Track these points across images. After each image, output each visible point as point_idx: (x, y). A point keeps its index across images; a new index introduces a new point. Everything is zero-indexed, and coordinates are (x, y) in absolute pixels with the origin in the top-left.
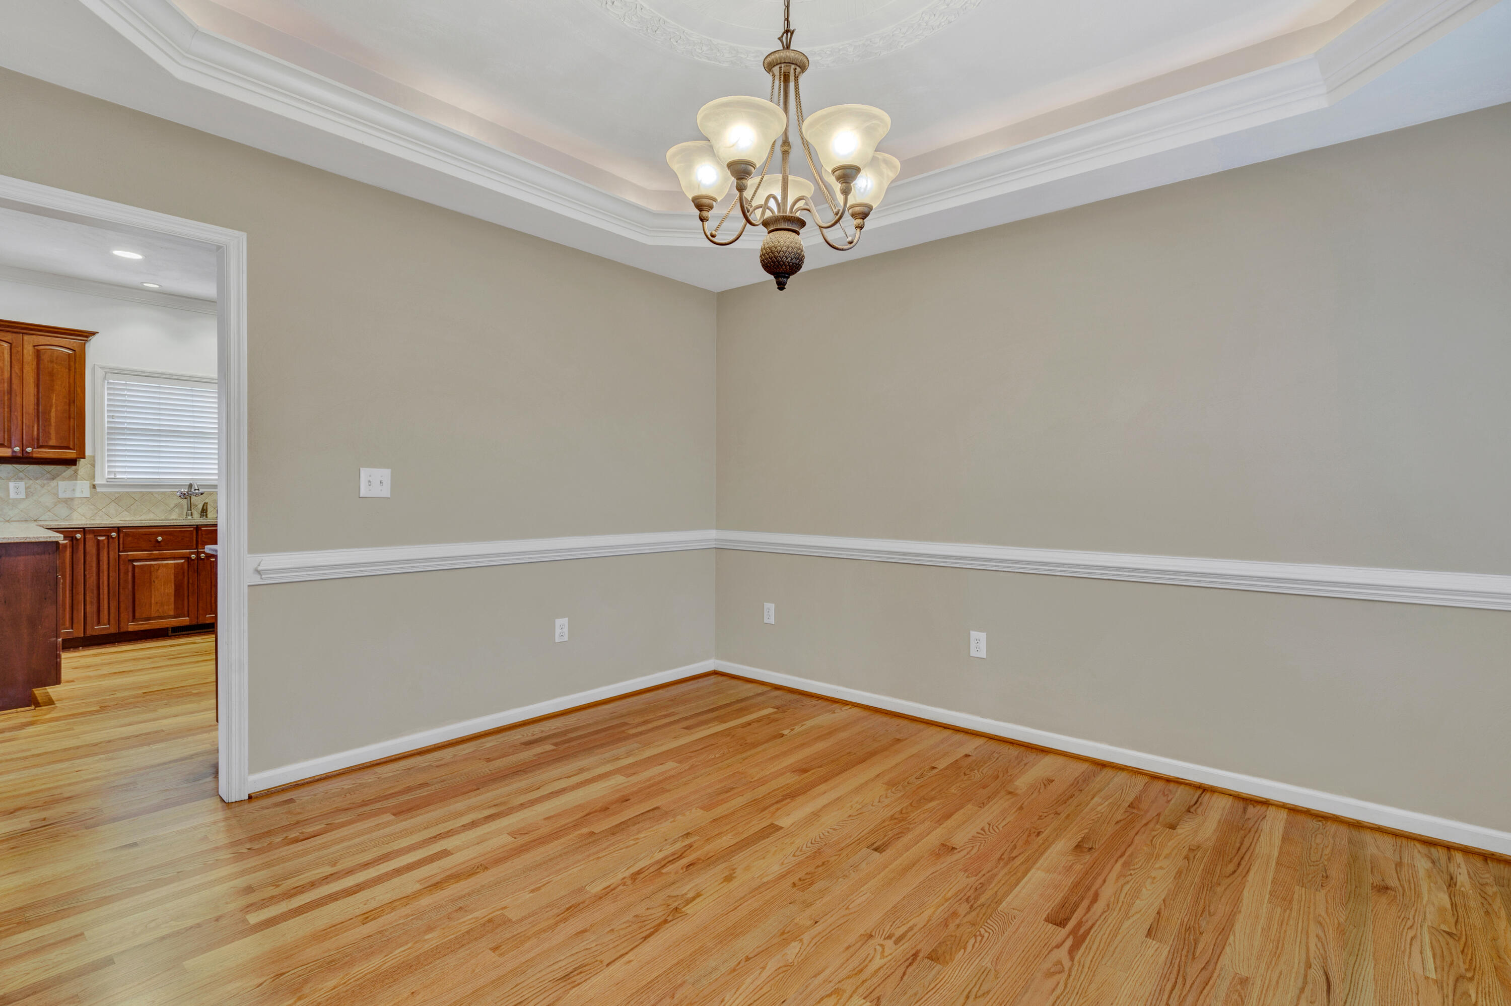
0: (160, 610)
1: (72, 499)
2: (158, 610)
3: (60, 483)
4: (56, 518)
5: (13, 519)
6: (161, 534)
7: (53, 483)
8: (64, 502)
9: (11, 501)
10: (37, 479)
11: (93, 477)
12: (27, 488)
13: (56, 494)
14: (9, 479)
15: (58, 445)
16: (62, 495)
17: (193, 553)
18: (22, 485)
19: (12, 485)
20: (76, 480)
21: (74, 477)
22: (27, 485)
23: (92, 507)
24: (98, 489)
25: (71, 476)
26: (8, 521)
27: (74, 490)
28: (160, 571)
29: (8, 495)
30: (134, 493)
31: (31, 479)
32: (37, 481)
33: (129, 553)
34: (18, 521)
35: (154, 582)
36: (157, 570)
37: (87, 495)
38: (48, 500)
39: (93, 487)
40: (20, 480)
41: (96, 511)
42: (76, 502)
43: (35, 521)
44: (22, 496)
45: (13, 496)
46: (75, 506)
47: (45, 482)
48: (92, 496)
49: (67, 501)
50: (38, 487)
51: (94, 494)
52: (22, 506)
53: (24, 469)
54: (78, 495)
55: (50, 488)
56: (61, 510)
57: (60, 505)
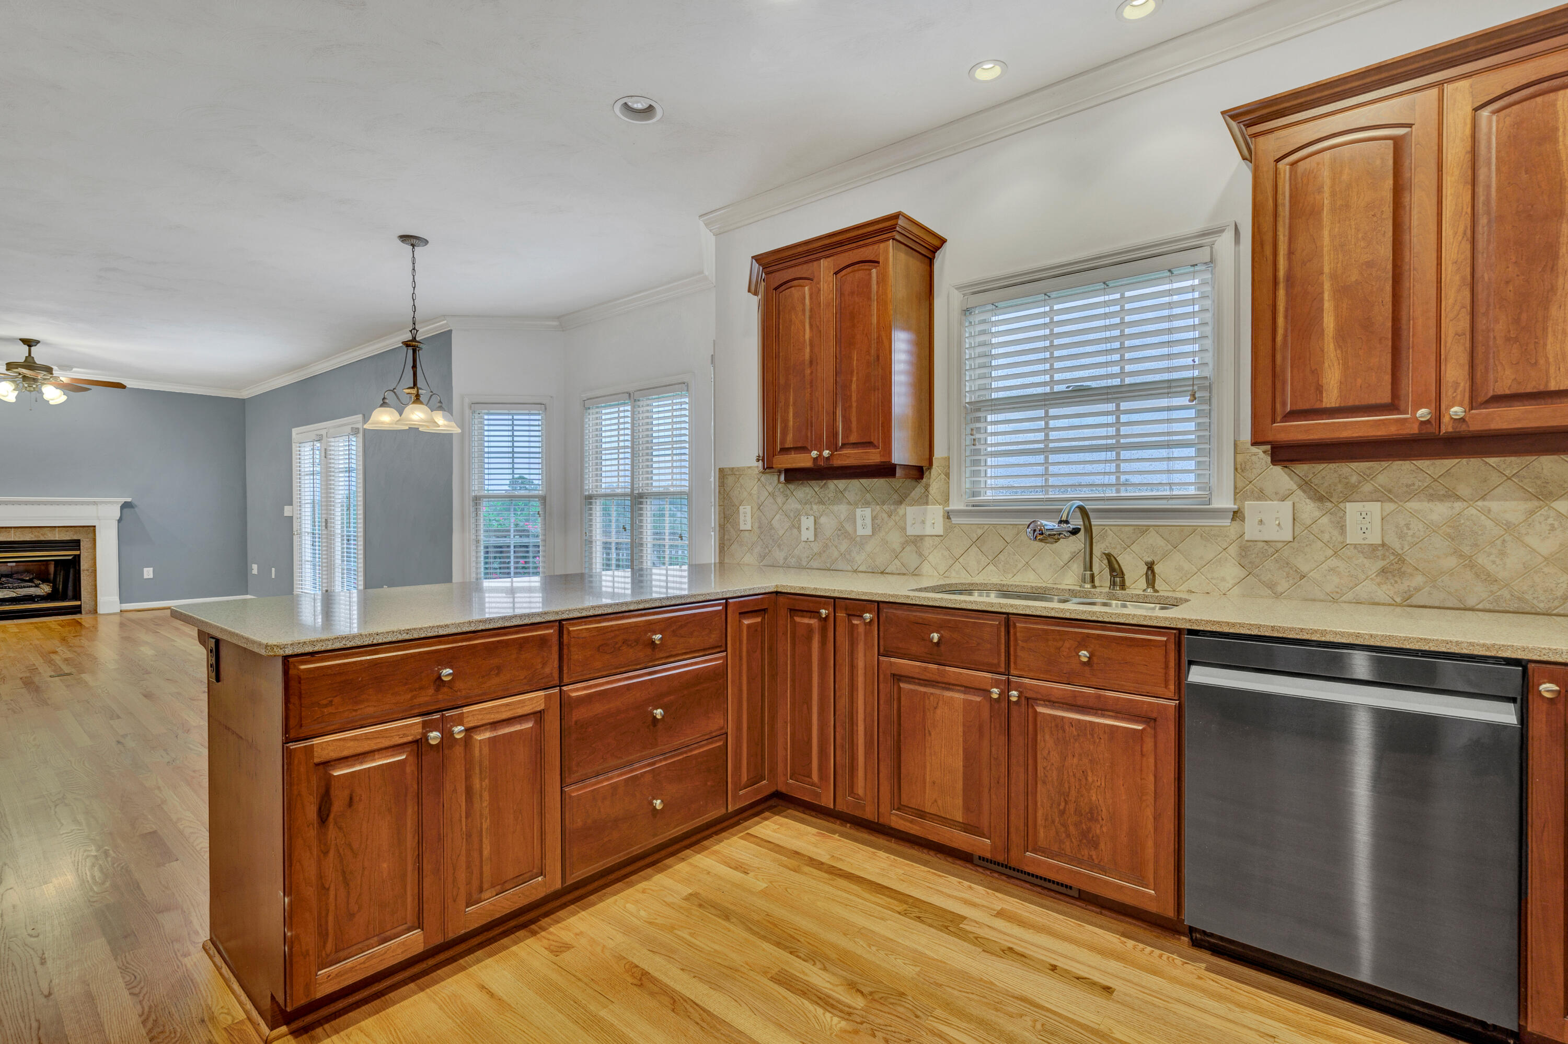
0: (940, 803)
1: (921, 538)
2: (936, 801)
3: (909, 509)
4: (904, 571)
5: (861, 569)
6: (941, 626)
7: (901, 510)
8: (913, 542)
9: (858, 539)
10: (883, 503)
11: (947, 500)
12: (874, 518)
13: (904, 529)
14: (856, 504)
15: (859, 441)
16: (911, 531)
18: (868, 512)
19: (859, 512)
20: (927, 503)
21: (924, 500)
22: (874, 514)
23: (946, 553)
24: (955, 520)
25: (920, 498)
26: (855, 571)
27: (923, 522)
28: (939, 711)
29: (855, 531)
31: (878, 504)
32: (884, 507)
34: (865, 572)
36: (935, 708)
37: (939, 530)
38: (895, 539)
39: (948, 516)
40: (867, 504)
41: (951, 562)
42: (928, 543)
43: (882, 573)
44: (868, 531)
45: (860, 532)
46: (926, 553)
47: (892, 507)
48: (946, 529)
49: (917, 541)
50: (885, 516)
51: (949, 528)
52: (869, 548)
53: (871, 486)
54: (929, 531)
55: (897, 518)
56: (910, 557)
57: (908, 549)
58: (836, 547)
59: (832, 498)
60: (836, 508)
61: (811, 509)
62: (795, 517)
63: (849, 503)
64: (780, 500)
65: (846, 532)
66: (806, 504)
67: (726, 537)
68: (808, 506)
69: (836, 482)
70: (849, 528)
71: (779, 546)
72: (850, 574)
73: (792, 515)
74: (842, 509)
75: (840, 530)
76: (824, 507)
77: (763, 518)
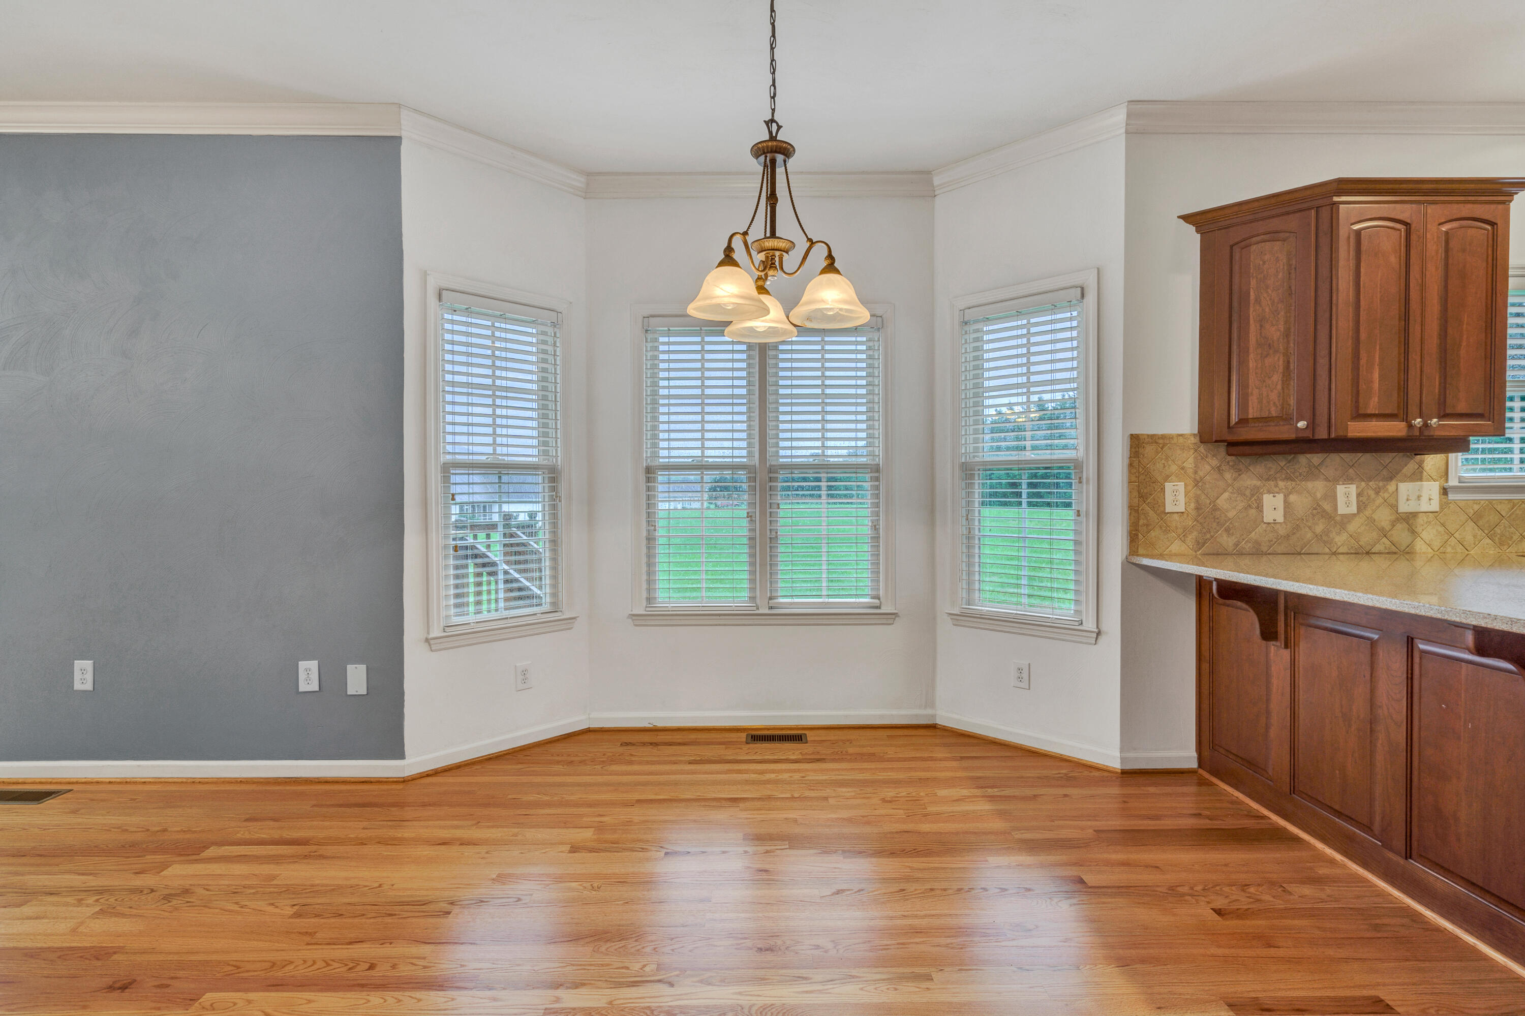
1: (1414, 515)
3: (1401, 485)
4: (1394, 549)
5: (1340, 550)
7: (1391, 487)
8: (1404, 520)
9: (1338, 518)
10: (1370, 479)
11: (1445, 475)
12: (1359, 495)
13: (1394, 507)
14: (1336, 481)
16: (1404, 507)
18: (1353, 489)
19: (1341, 489)
20: (1421, 480)
21: (1418, 476)
22: (1360, 490)
23: (1441, 529)
24: (1451, 496)
25: (1414, 474)
26: (1335, 554)
27: (1418, 498)
29: (1336, 509)
30: (1500, 502)
31: (1364, 481)
32: (1371, 483)
34: (1347, 554)
37: (1435, 506)
38: (1384, 517)
39: (1445, 491)
40: (1349, 480)
41: (1446, 537)
42: (1421, 520)
43: (1368, 553)
44: (1353, 509)
45: (1342, 509)
46: (1419, 529)
47: (1381, 484)
48: (1442, 507)
49: (1409, 519)
50: (1372, 493)
51: (1444, 505)
52: (1352, 527)
53: (1354, 461)
54: (1424, 507)
55: (1386, 495)
56: (1401, 535)
57: (1399, 526)
58: (1310, 528)
59: (1305, 474)
60: (1310, 485)
61: (1276, 486)
62: (1253, 495)
63: (1327, 479)
64: (1228, 476)
65: (1324, 511)
66: (1268, 479)
67: (1141, 522)
68: (1272, 483)
69: (1308, 456)
70: (1327, 507)
71: (1227, 530)
72: (1327, 557)
73: (1248, 493)
74: (1318, 487)
75: (1315, 509)
76: (1294, 483)
77: (1203, 497)
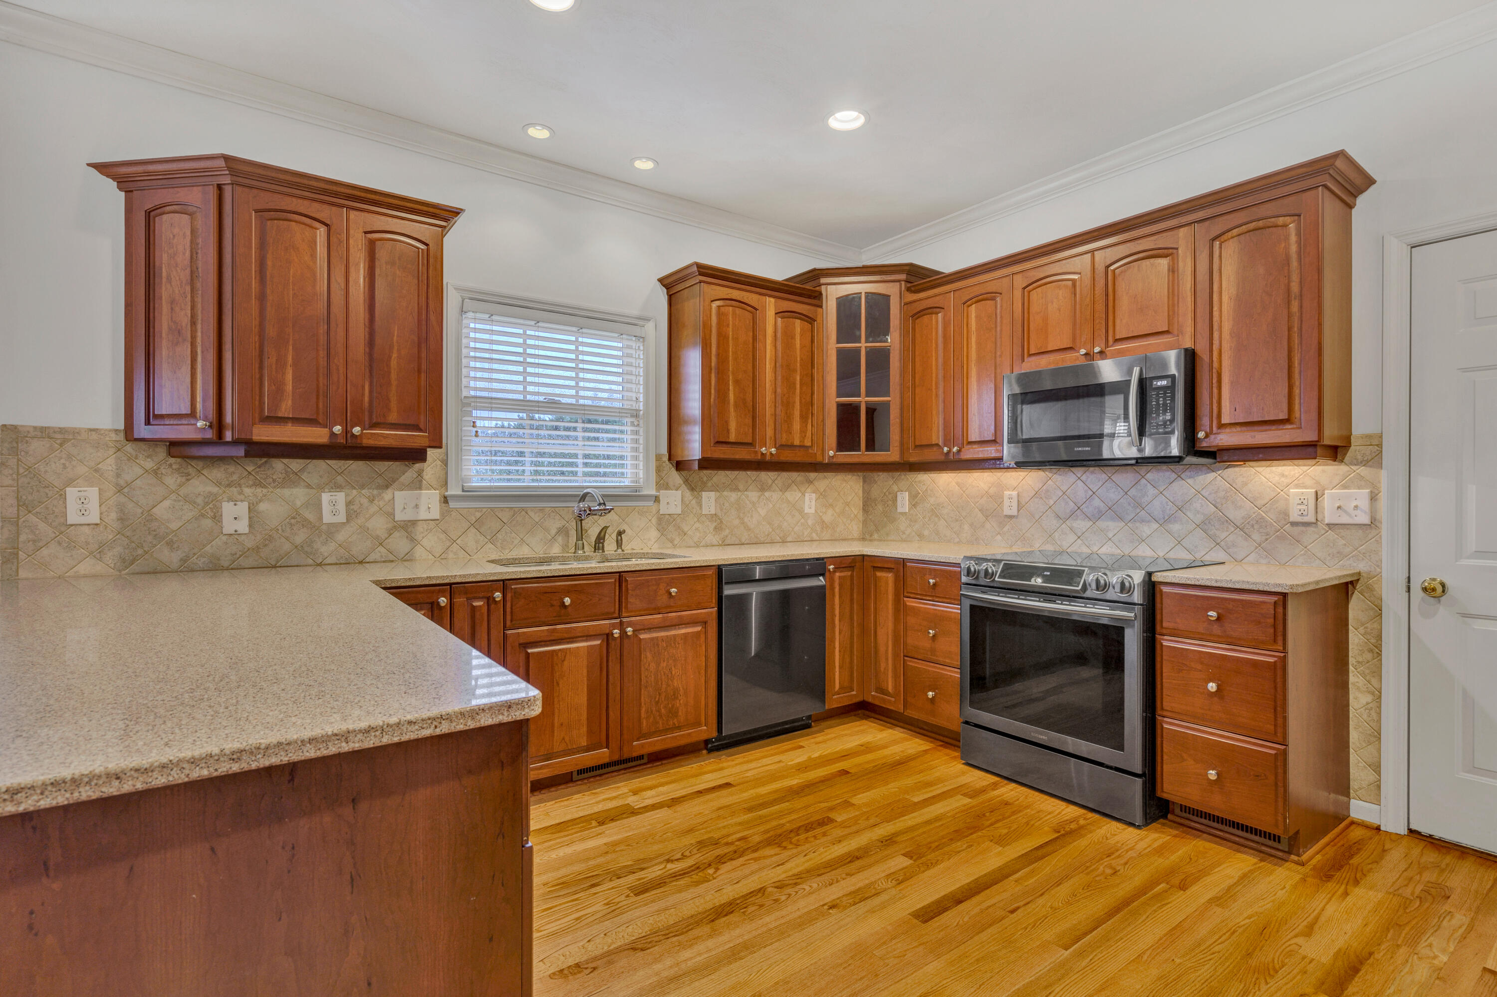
0: (567, 739)
1: (414, 523)
2: (563, 739)
3: (398, 494)
4: (391, 557)
5: (328, 561)
6: (568, 591)
7: (387, 495)
8: (403, 528)
9: (324, 527)
10: (362, 487)
11: (445, 484)
12: (349, 504)
13: (391, 515)
14: (321, 488)
15: (402, 422)
16: (400, 516)
17: (614, 626)
18: (341, 497)
19: (326, 497)
20: (420, 488)
21: (417, 484)
22: (350, 498)
23: (443, 536)
24: (452, 504)
25: (412, 482)
26: (320, 565)
27: (417, 506)
28: (566, 663)
29: (321, 518)
30: (502, 509)
31: (355, 488)
32: (363, 491)
33: (520, 630)
34: (336, 564)
35: (558, 684)
36: (563, 661)
37: (435, 514)
38: (379, 525)
39: (445, 500)
40: (338, 487)
41: (448, 544)
42: (420, 528)
43: (361, 562)
44: (342, 518)
45: (327, 518)
46: (419, 537)
47: (375, 492)
48: (443, 515)
49: (408, 527)
50: (365, 501)
51: (445, 513)
52: (341, 537)
53: (343, 468)
54: (423, 515)
55: (381, 503)
56: (399, 543)
57: (396, 534)
58: (287, 538)
59: (280, 481)
60: (287, 492)
61: (241, 493)
62: (207, 504)
63: (309, 486)
64: (172, 480)
65: (306, 520)
66: (229, 485)
67: (23, 538)
68: (234, 490)
69: (286, 461)
70: (309, 515)
71: (170, 544)
72: (310, 569)
73: (200, 500)
74: (298, 495)
75: (294, 518)
76: (265, 490)
77: (130, 505)
